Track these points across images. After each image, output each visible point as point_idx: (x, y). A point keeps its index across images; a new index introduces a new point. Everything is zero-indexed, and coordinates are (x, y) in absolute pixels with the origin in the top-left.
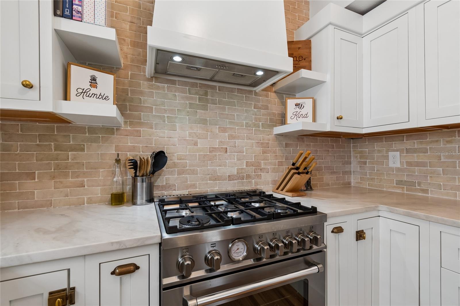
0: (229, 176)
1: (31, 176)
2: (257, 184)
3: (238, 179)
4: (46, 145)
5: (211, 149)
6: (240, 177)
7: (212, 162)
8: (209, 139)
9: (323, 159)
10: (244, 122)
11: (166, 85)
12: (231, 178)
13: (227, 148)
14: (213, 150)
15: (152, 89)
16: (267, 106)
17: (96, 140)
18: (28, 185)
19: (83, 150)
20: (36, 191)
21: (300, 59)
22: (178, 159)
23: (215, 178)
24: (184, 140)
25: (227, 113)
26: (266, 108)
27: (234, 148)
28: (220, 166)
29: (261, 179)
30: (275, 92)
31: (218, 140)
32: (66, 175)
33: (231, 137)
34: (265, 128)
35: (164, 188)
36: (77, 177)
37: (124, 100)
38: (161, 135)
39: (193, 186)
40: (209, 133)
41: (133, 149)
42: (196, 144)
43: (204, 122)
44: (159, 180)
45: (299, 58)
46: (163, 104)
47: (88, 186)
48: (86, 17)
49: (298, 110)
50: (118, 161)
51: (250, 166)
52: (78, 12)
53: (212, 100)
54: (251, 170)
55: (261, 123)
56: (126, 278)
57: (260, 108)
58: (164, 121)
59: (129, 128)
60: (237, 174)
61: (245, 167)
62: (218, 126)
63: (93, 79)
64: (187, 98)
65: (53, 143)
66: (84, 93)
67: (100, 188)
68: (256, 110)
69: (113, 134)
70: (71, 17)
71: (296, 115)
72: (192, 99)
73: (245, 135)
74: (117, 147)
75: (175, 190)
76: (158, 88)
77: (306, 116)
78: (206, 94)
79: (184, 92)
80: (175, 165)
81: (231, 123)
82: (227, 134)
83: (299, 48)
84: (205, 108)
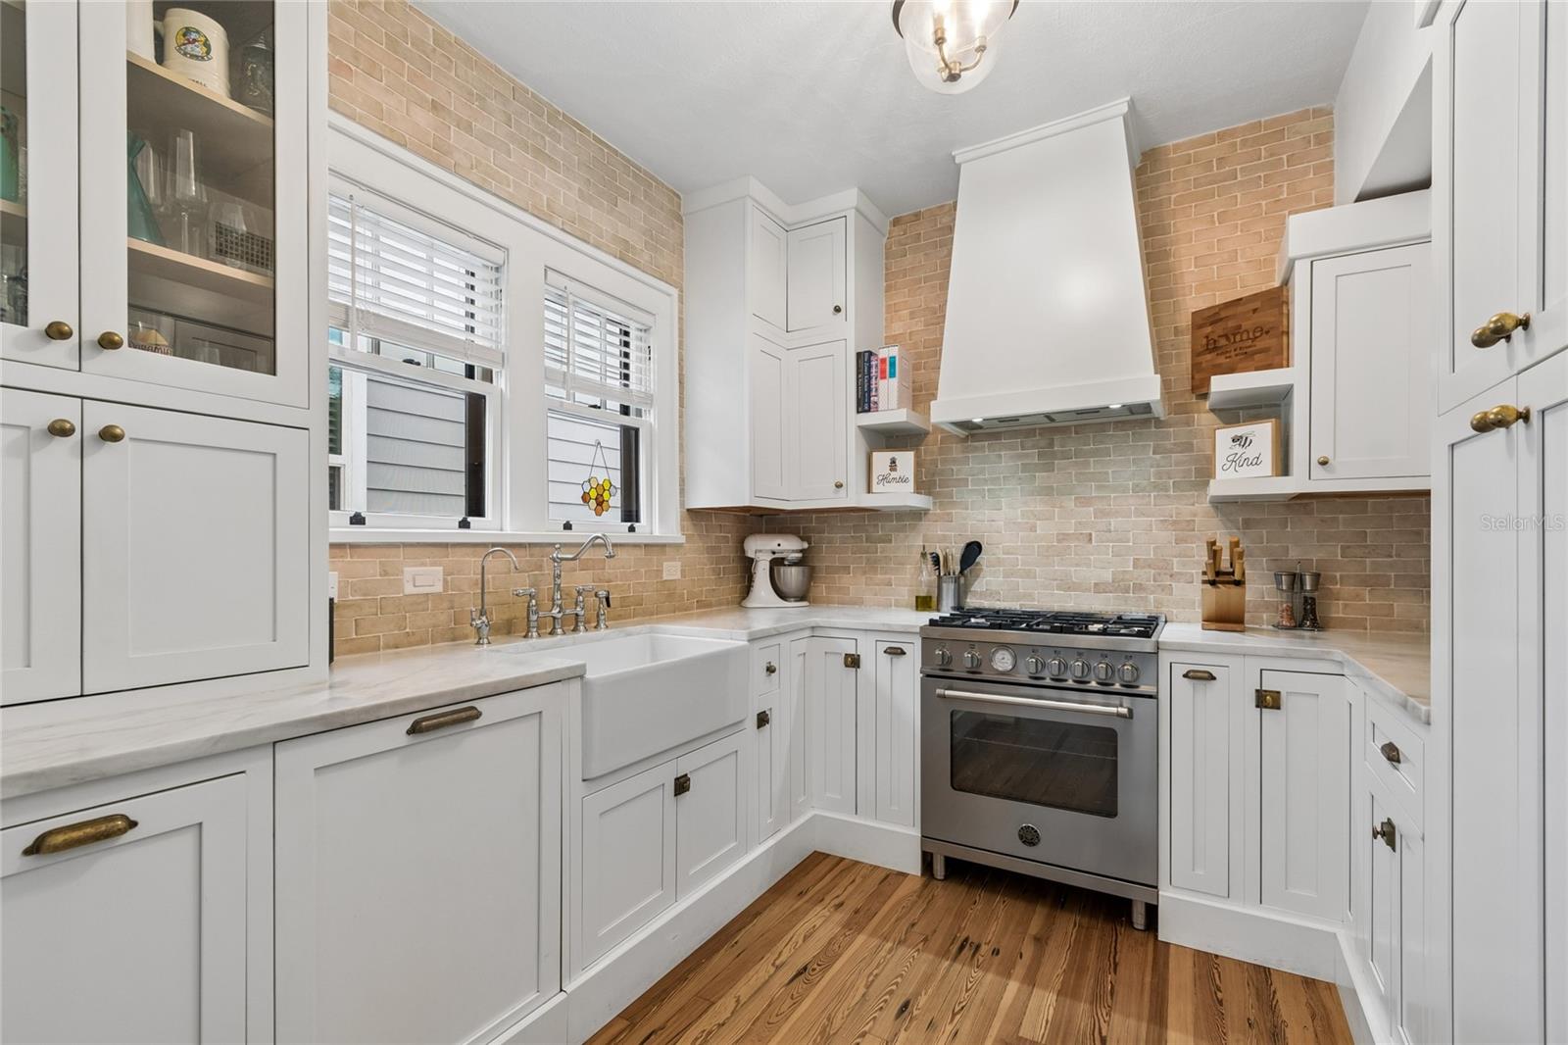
0: (1095, 584)
1: (846, 569)
2: (1158, 603)
3: (1116, 591)
4: (858, 537)
5: (1061, 537)
6: (1119, 586)
7: (1062, 559)
8: (1056, 520)
9: (1392, 557)
10: (1131, 483)
11: (986, 443)
12: (1099, 588)
13: (1090, 534)
14: (1063, 537)
15: (968, 452)
16: (1192, 444)
17: (903, 529)
18: (845, 580)
19: (890, 541)
20: (851, 587)
21: (1258, 334)
22: (1004, 553)
23: (1069, 587)
24: (1014, 523)
25: (1092, 470)
26: (1188, 447)
27: (1108, 534)
28: (1077, 565)
29: (1171, 594)
30: (1212, 410)
31: (1073, 521)
32: (876, 572)
33: (1101, 514)
34: (1182, 491)
35: (983, 595)
36: (885, 573)
37: (933, 475)
38: (980, 517)
39: (1030, 597)
40: (1056, 510)
41: (944, 538)
42: (1033, 529)
43: (1047, 491)
44: (976, 583)
45: (1254, 332)
46: (982, 471)
47: (896, 585)
48: (881, 407)
49: (1238, 449)
50: (924, 555)
51: (1144, 567)
52: (876, 403)
53: (1062, 452)
54: (1145, 575)
55: (1171, 481)
56: (896, 659)
57: (1171, 451)
58: (984, 497)
59: (938, 511)
60: (1113, 581)
61: (1131, 569)
62: (1073, 497)
63: (893, 461)
64: (1019, 457)
65: (864, 535)
66: (884, 479)
67: (906, 588)
68: (1158, 457)
69: (921, 520)
70: (869, 411)
71: (1235, 461)
72: (1027, 456)
73: (1133, 508)
74: (924, 536)
75: (999, 600)
76: (976, 449)
77: (1257, 461)
78: (1051, 445)
79: (1012, 448)
80: (999, 562)
81: (1099, 488)
82: (1092, 509)
83: (1255, 311)
84: (1050, 468)
